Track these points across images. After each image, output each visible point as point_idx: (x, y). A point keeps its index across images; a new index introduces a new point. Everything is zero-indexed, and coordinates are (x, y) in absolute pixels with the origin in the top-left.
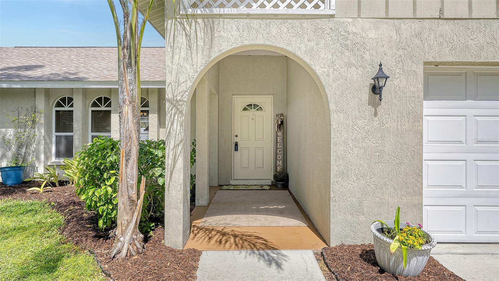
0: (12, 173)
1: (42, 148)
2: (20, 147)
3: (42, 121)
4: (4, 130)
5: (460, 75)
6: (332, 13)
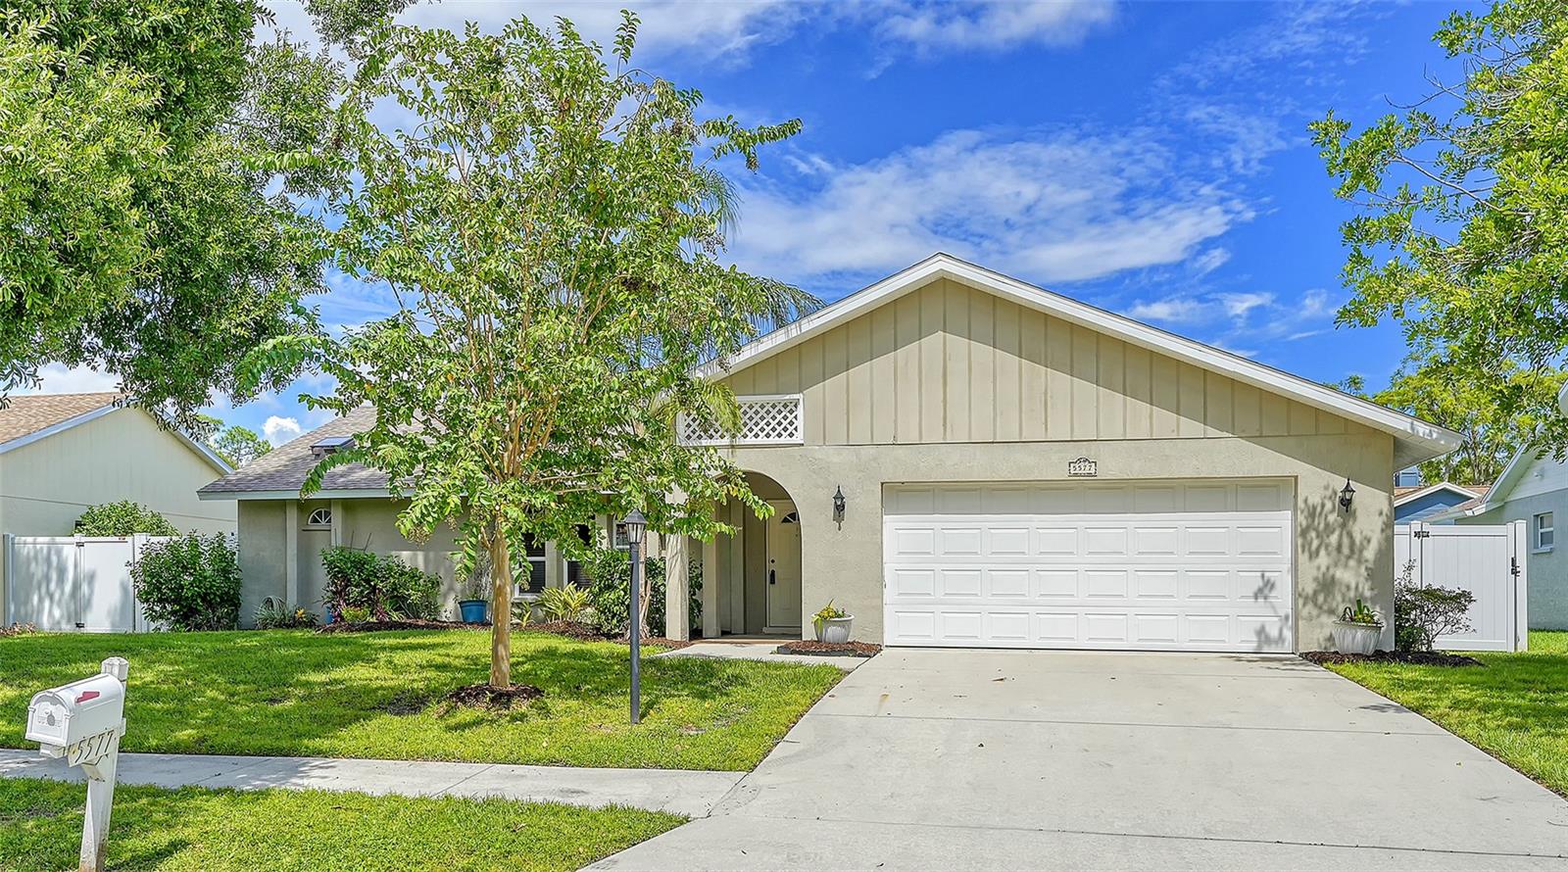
0: (474, 610)
2: (480, 576)
5: (929, 491)
6: (802, 442)
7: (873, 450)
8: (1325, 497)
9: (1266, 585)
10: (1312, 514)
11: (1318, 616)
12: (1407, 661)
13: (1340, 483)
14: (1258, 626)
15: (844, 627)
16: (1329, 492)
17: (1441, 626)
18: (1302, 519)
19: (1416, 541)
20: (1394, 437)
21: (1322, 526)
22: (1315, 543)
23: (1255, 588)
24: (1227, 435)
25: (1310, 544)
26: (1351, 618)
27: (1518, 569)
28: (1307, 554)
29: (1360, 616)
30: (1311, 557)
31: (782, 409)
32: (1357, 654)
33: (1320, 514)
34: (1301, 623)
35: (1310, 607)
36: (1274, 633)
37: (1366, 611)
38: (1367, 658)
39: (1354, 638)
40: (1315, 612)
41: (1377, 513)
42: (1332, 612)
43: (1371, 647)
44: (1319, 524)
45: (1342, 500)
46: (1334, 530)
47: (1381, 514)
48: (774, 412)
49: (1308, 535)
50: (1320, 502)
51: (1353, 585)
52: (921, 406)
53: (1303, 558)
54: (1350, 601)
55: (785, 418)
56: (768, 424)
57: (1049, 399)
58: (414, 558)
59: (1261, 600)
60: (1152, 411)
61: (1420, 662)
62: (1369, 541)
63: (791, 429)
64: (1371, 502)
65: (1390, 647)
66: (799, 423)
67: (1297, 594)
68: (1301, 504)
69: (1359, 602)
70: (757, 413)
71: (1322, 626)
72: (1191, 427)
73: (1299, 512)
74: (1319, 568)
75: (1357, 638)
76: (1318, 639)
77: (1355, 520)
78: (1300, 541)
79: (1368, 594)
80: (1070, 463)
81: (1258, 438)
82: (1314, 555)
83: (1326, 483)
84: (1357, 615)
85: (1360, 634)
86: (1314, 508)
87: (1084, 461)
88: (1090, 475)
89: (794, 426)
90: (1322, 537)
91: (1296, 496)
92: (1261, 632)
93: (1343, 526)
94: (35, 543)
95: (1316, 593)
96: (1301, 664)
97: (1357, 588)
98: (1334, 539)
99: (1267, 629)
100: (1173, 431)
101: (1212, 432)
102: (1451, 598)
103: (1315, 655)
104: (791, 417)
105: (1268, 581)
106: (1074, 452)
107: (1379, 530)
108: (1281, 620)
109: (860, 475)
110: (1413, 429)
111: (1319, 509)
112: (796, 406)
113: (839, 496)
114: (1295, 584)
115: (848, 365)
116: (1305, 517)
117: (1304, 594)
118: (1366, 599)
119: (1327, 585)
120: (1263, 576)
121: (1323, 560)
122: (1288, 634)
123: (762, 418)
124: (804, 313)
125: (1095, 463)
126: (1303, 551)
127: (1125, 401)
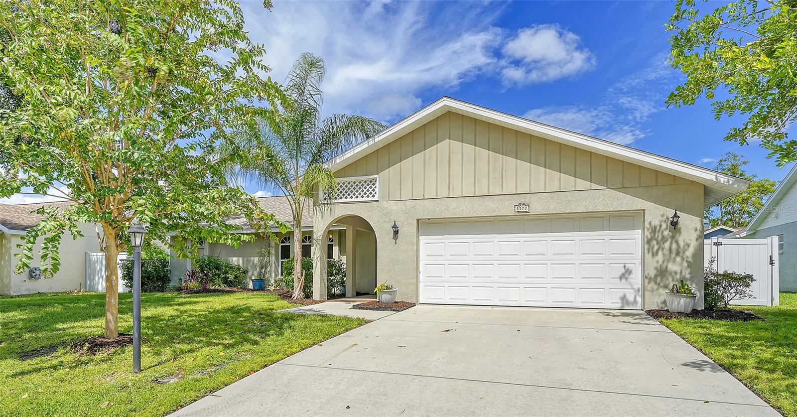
0: (258, 283)
1: (273, 269)
2: (262, 268)
3: (273, 252)
4: (253, 258)
5: (442, 223)
6: (378, 199)
7: (413, 202)
8: (662, 221)
9: (626, 272)
10: (654, 230)
11: (657, 289)
12: (713, 317)
13: (670, 213)
14: (622, 295)
15: (391, 294)
16: (665, 218)
17: (733, 295)
18: (648, 234)
19: (715, 247)
20: (704, 185)
21: (660, 238)
22: (656, 247)
23: (620, 274)
24: (603, 187)
25: (653, 248)
26: (677, 291)
27: (774, 262)
28: (651, 254)
29: (683, 290)
30: (653, 256)
31: (369, 183)
32: (680, 312)
33: (659, 231)
34: (646, 293)
35: (652, 284)
36: (631, 298)
37: (686, 287)
38: (687, 315)
39: (678, 303)
40: (655, 287)
41: (693, 230)
42: (666, 287)
43: (689, 308)
44: (658, 236)
45: (672, 223)
46: (667, 240)
47: (696, 230)
48: (365, 185)
49: (652, 242)
50: (659, 224)
51: (679, 271)
52: (437, 179)
53: (648, 256)
54: (677, 281)
55: (371, 187)
56: (363, 191)
57: (504, 172)
58: (238, 261)
59: (624, 280)
60: (560, 176)
61: (721, 318)
62: (689, 246)
63: (373, 193)
64: (690, 224)
65: (701, 307)
66: (377, 190)
67: (645, 277)
68: (647, 225)
69: (682, 281)
70: (357, 185)
71: (660, 295)
72: (582, 184)
73: (646, 230)
74: (658, 262)
75: (681, 303)
76: (657, 302)
77: (680, 233)
78: (646, 247)
79: (688, 276)
80: (515, 206)
81: (622, 189)
82: (655, 254)
83: (662, 213)
84: (680, 289)
85: (682, 301)
86: (655, 228)
87: (523, 205)
88: (526, 212)
89: (375, 192)
90: (660, 244)
91: (644, 221)
92: (624, 298)
93: (673, 237)
94: (97, 255)
95: (656, 276)
96: (645, 318)
97: (681, 272)
98: (667, 245)
99: (627, 296)
100: (573, 187)
101: (594, 186)
102: (740, 279)
103: (654, 312)
104: (373, 187)
105: (628, 270)
106: (517, 200)
107: (695, 239)
108: (635, 291)
109: (406, 215)
110: (717, 179)
111: (658, 228)
112: (376, 181)
113: (395, 226)
114: (643, 270)
115: (401, 160)
116: (650, 233)
117: (649, 277)
118: (686, 280)
119: (662, 272)
120: (625, 267)
121: (660, 257)
122: (639, 299)
123: (360, 188)
124: (376, 132)
125: (529, 205)
126: (649, 252)
127: (545, 171)
